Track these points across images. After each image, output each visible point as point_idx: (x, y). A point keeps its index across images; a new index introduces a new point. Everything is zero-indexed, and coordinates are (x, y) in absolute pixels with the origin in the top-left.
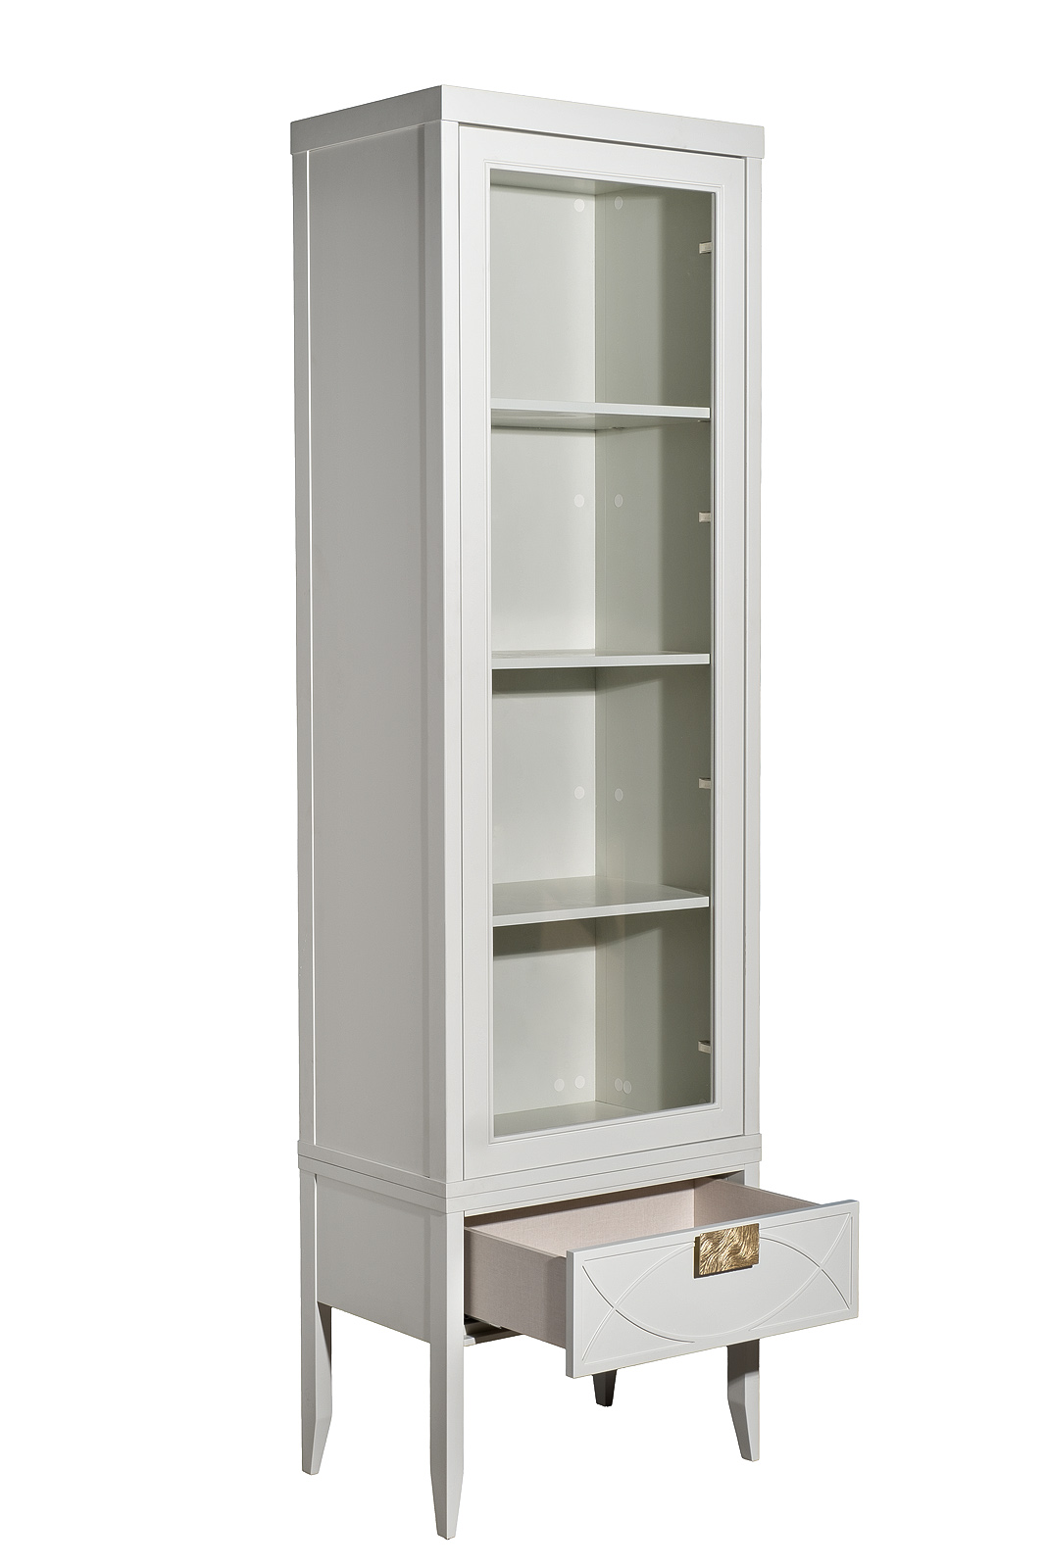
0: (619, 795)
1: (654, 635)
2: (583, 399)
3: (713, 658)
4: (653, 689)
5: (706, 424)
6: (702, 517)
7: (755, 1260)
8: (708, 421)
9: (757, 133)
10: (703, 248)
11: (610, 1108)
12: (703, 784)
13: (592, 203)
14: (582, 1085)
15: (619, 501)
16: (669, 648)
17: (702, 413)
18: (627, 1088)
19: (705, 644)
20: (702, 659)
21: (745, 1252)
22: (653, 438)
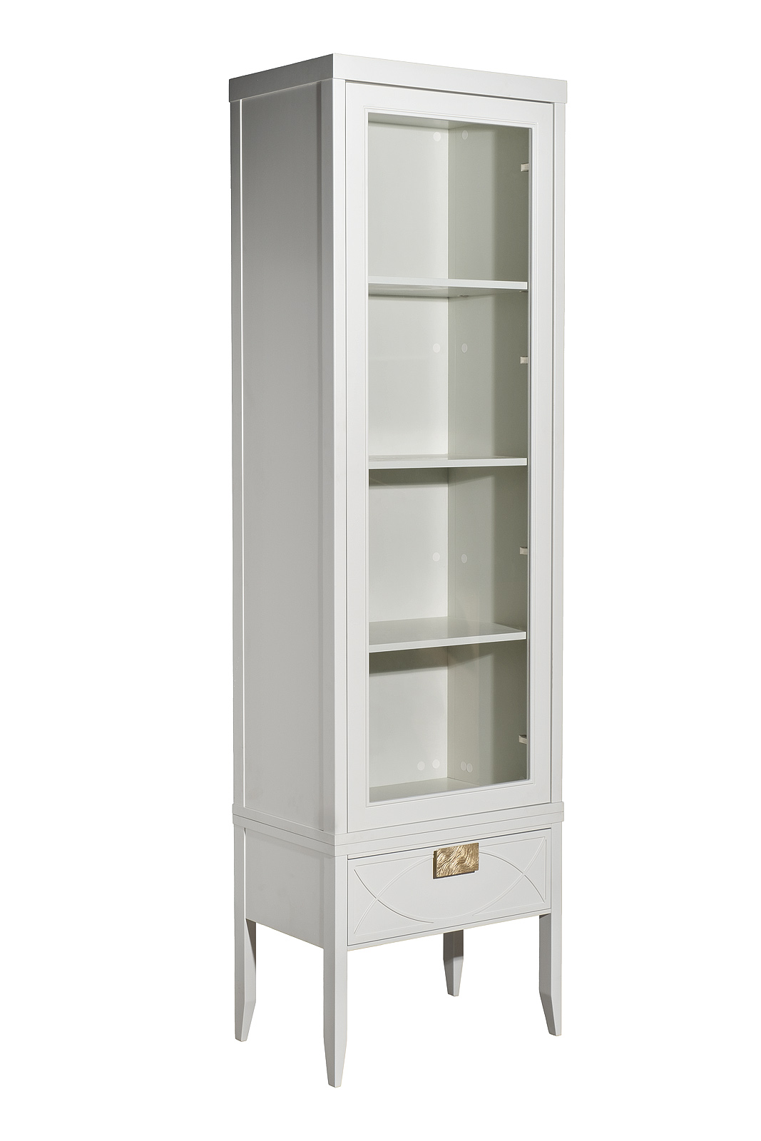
0: (464, 559)
1: (488, 444)
2: (440, 276)
3: (529, 461)
4: (488, 483)
5: (525, 293)
6: (523, 360)
7: (476, 867)
8: (526, 292)
9: (562, 86)
10: (523, 168)
11: (457, 782)
12: (522, 551)
13: (446, 134)
14: (439, 767)
15: (465, 348)
16: (499, 454)
17: (522, 286)
18: (470, 769)
19: (524, 451)
20: (521, 462)
21: (469, 862)
22: (488, 304)
